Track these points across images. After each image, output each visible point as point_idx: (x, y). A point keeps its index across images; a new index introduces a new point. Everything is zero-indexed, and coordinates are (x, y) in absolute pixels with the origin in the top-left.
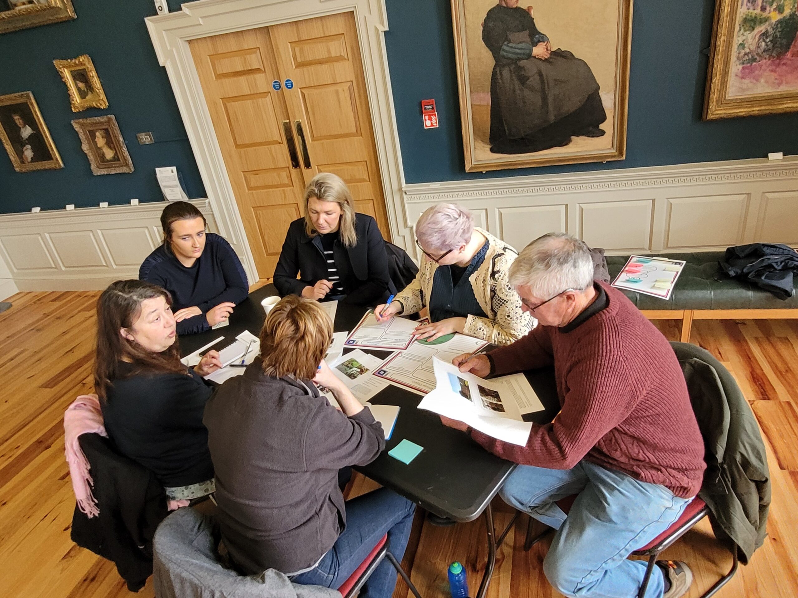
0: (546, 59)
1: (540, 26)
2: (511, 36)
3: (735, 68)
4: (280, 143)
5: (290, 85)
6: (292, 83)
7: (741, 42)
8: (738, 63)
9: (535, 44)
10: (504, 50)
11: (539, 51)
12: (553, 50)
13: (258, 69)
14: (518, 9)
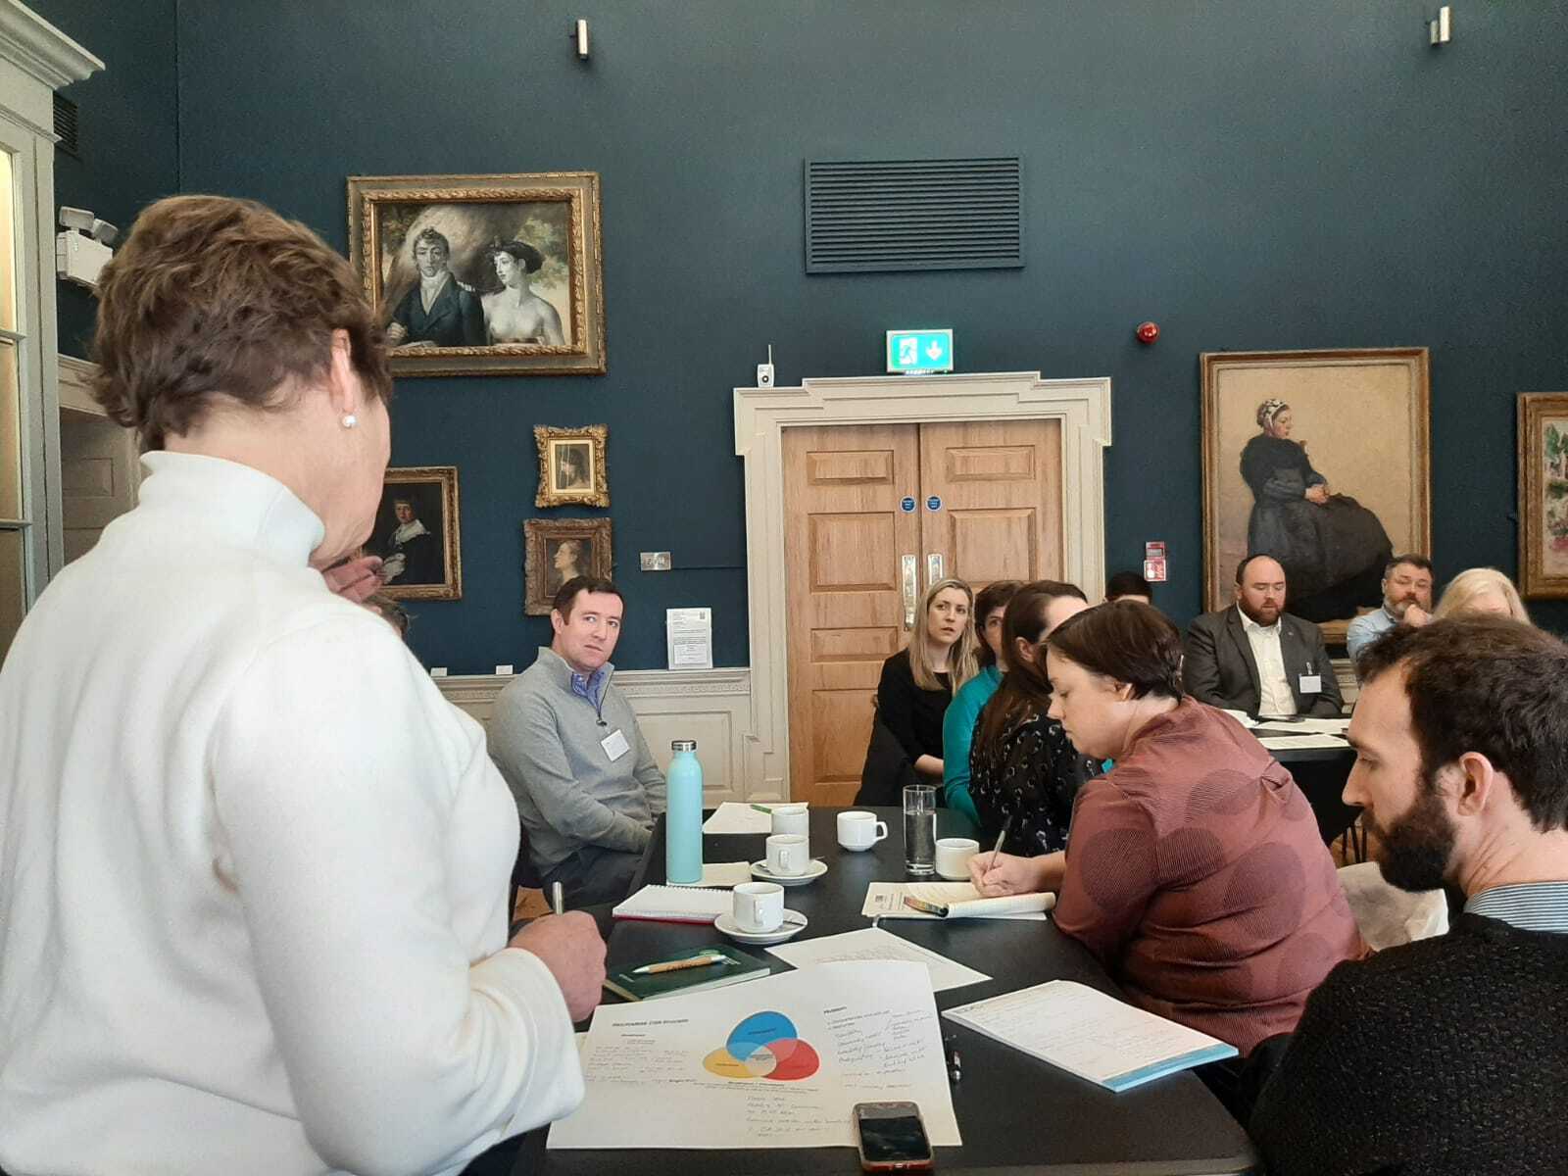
0: (1323, 504)
1: (1316, 464)
2: (1279, 473)
3: (1548, 538)
4: (890, 589)
5: (934, 503)
6: (939, 502)
7: (1550, 509)
8: (1549, 532)
9: (1309, 486)
10: (1268, 488)
11: (1313, 493)
12: (1332, 494)
13: (883, 478)
14: (1288, 442)
